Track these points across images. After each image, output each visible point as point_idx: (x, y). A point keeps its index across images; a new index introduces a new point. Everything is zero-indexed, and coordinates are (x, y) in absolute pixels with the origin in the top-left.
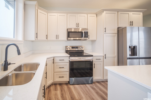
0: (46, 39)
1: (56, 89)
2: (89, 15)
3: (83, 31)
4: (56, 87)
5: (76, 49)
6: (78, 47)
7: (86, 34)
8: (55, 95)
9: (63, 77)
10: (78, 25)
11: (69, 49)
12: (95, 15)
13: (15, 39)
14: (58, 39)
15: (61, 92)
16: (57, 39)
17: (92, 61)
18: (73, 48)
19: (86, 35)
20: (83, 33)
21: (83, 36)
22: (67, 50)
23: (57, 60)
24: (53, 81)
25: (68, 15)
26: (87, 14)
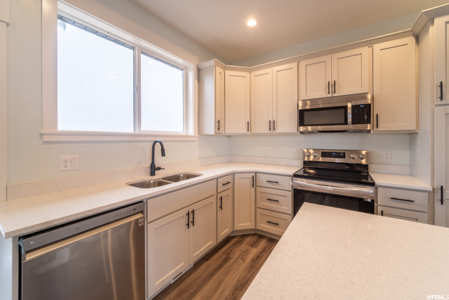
1: (253, 245)
2: (377, 47)
3: (349, 105)
4: (257, 240)
5: (337, 160)
6: (344, 154)
7: (363, 111)
8: (244, 252)
9: (277, 224)
10: (332, 86)
11: (312, 158)
12: (411, 40)
14: (276, 131)
15: (261, 253)
16: (271, 132)
17: (369, 200)
18: (324, 154)
19: (363, 115)
21: (350, 120)
22: (306, 159)
23: (262, 180)
24: (253, 227)
25: (303, 64)
26: (370, 44)
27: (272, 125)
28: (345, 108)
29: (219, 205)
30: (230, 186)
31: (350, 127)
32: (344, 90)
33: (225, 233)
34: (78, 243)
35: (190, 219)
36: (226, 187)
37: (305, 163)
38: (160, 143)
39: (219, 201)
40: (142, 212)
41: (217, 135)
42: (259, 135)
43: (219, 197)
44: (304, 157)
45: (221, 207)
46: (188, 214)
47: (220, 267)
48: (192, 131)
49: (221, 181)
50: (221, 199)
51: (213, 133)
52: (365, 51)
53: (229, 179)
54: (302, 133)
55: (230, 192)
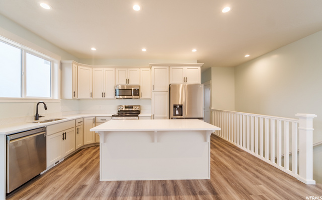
0: (90, 97)
1: (94, 149)
2: (142, 69)
3: (133, 89)
5: (130, 109)
6: (133, 107)
8: (89, 151)
10: (128, 81)
12: (150, 70)
13: (51, 98)
14: (105, 98)
16: (103, 98)
18: (126, 107)
19: (137, 92)
20: (133, 91)
21: (133, 94)
22: (119, 110)
23: (98, 119)
24: (94, 142)
25: (117, 70)
26: (139, 68)
27: (104, 95)
28: (131, 89)
29: (77, 132)
30: (82, 123)
31: (133, 97)
32: (132, 83)
33: (79, 145)
34: (24, 140)
35: (64, 137)
36: (80, 124)
37: (118, 111)
38: (43, 103)
39: (77, 130)
40: (45, 131)
41: (73, 99)
42: (97, 99)
43: (77, 128)
44: (118, 109)
45: (78, 133)
46: (63, 134)
47: (78, 157)
48: (57, 96)
49: (78, 121)
50: (78, 129)
51: (71, 98)
52: (138, 69)
53: (82, 120)
54: (117, 98)
55: (82, 126)
